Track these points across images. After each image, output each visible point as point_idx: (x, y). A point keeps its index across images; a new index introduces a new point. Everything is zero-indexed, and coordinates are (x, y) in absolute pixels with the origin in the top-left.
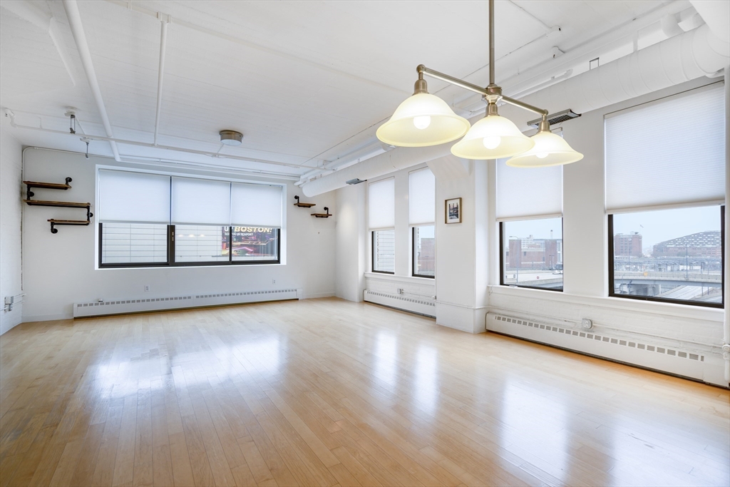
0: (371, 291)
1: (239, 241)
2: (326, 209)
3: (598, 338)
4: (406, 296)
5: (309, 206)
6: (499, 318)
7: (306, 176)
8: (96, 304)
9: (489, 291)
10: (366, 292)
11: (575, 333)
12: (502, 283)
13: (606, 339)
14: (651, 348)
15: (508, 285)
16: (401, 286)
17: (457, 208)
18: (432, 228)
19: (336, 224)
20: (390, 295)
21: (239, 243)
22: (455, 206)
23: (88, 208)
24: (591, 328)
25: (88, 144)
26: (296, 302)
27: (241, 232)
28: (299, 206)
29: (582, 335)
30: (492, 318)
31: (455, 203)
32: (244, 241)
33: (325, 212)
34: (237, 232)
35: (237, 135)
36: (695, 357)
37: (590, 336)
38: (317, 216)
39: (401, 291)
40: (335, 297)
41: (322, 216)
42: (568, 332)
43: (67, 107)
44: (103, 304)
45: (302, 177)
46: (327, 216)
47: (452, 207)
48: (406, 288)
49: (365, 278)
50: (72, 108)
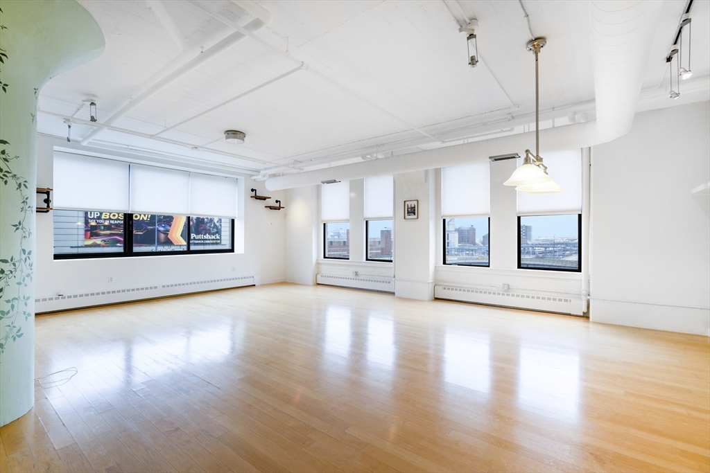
0: (324, 275)
1: (108, 230)
2: (277, 201)
3: (513, 295)
4: (360, 278)
5: (264, 199)
6: (445, 289)
7: (265, 172)
8: (56, 299)
9: (436, 270)
10: (319, 276)
11: (499, 294)
12: (444, 263)
13: (518, 296)
14: (544, 298)
15: (450, 264)
16: (356, 269)
17: (414, 207)
18: (391, 222)
19: (286, 215)
20: (345, 277)
21: (108, 232)
22: (413, 206)
23: (48, 193)
24: (508, 289)
25: (69, 127)
26: (253, 288)
27: (110, 219)
28: (256, 198)
29: (503, 294)
30: (439, 289)
31: (413, 203)
32: (114, 229)
33: (278, 205)
34: (105, 220)
35: (241, 135)
36: (566, 301)
37: (508, 295)
38: (271, 208)
39: (356, 274)
40: (286, 282)
41: (275, 208)
42: (494, 293)
43: (87, 95)
44: (65, 298)
45: (261, 172)
46: (279, 208)
47: (410, 206)
48: (360, 271)
49: (318, 264)
50: (94, 96)
